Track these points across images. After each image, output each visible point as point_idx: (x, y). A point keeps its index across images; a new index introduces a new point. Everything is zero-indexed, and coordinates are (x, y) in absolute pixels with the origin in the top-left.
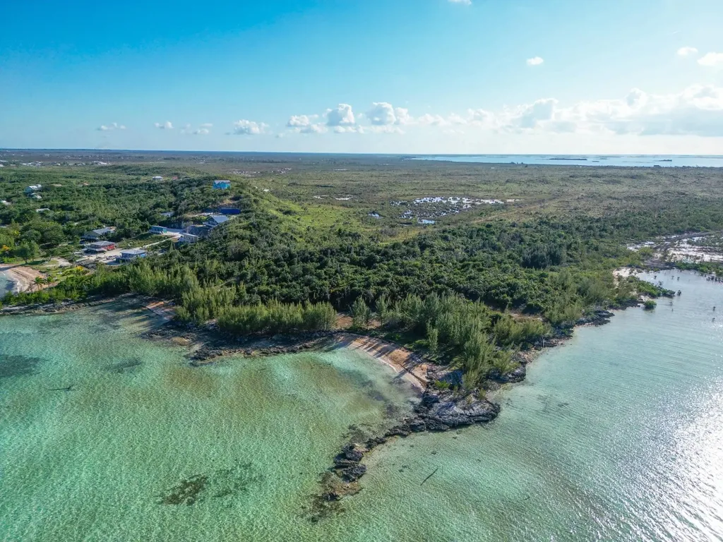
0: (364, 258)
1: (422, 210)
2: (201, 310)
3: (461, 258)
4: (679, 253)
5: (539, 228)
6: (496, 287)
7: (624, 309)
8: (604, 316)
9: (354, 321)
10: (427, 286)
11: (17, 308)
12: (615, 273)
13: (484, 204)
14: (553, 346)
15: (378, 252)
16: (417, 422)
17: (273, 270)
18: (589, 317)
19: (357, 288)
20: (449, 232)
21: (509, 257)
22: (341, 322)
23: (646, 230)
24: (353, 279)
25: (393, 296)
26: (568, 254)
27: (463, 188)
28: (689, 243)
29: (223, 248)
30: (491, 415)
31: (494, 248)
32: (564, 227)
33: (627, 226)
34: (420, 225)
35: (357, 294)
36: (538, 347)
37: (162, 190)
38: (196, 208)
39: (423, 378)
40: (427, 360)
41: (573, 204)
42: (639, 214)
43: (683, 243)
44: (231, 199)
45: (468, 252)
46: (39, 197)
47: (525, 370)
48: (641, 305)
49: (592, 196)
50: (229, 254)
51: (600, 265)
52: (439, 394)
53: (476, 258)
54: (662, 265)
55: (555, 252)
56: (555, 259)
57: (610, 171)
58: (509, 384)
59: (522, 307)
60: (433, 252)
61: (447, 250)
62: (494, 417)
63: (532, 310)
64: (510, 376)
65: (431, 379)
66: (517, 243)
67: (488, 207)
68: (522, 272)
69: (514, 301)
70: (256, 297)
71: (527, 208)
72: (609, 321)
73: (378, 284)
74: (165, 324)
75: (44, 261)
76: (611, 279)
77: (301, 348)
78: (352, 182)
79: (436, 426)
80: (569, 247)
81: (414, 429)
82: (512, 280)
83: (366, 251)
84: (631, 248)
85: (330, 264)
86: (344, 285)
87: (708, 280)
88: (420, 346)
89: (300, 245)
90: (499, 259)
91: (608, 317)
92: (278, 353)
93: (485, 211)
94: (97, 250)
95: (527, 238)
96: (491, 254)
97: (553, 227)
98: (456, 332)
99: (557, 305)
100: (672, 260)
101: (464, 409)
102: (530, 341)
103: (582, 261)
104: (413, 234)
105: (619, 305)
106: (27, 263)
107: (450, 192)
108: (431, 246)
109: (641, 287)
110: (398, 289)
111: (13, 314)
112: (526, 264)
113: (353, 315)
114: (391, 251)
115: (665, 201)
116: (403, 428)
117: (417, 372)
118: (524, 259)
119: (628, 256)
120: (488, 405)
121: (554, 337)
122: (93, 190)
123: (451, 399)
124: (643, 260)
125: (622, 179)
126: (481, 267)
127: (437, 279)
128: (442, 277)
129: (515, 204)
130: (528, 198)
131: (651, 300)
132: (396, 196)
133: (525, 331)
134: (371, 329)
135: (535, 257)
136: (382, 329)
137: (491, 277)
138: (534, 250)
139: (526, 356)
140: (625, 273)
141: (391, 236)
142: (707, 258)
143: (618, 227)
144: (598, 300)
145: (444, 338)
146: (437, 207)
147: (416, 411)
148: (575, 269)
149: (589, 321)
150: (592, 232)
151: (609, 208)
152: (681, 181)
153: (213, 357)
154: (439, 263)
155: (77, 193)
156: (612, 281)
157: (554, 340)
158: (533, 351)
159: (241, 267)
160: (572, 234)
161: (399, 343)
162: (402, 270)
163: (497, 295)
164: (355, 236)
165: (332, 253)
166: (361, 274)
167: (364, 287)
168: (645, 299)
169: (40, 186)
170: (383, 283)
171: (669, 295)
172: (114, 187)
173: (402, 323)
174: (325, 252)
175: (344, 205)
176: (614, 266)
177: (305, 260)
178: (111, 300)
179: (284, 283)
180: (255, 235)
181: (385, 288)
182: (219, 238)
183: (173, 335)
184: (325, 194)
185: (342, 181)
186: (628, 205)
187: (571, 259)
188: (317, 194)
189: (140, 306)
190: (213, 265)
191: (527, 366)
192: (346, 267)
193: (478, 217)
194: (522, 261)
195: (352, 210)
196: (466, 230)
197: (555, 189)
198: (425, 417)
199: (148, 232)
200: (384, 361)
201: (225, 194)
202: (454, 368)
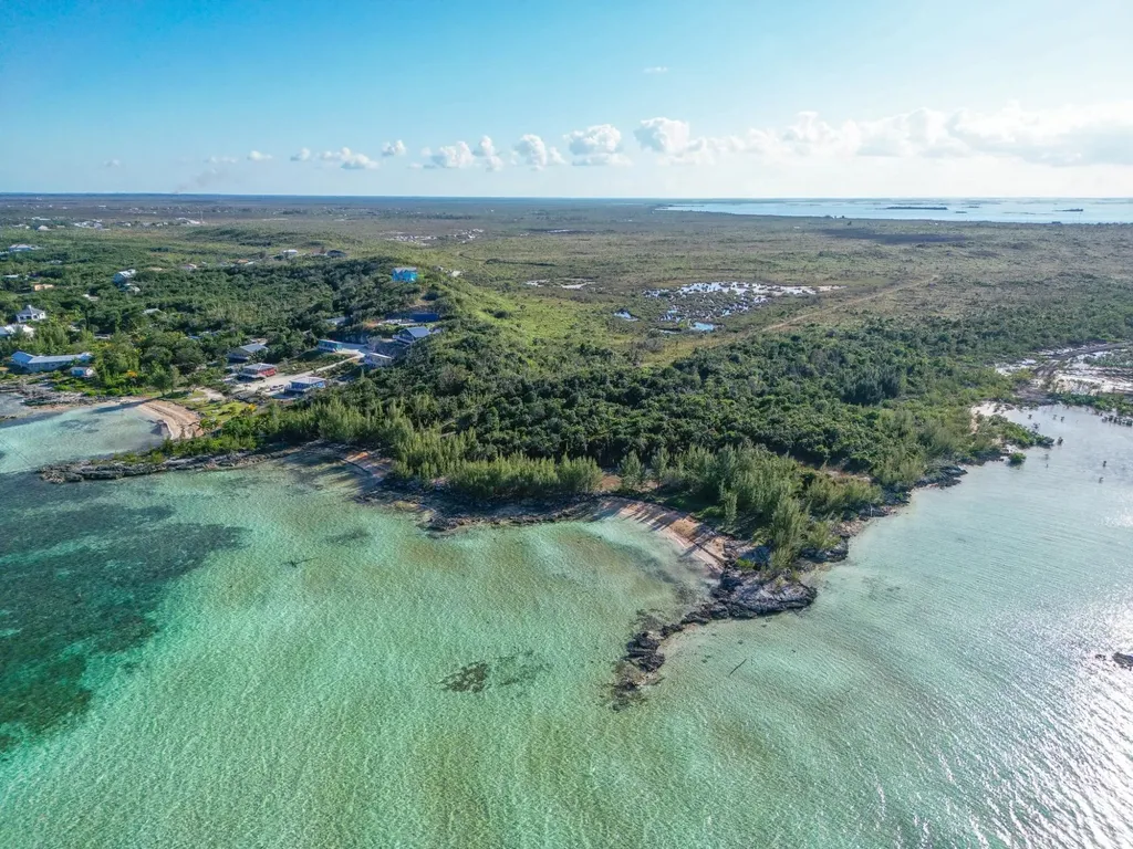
0: (625, 391)
1: (693, 305)
2: (426, 465)
3: (758, 389)
4: (1069, 378)
5: (868, 337)
6: (807, 435)
7: (980, 464)
8: (953, 474)
9: (623, 482)
10: (716, 433)
11: (183, 461)
12: (974, 410)
13: (785, 296)
14: (883, 515)
15: (643, 382)
16: (719, 607)
17: (505, 408)
18: (933, 476)
19: (622, 436)
20: (739, 349)
21: (826, 387)
22: (607, 482)
23: (1026, 341)
24: (616, 424)
25: (671, 448)
26: (909, 382)
27: (752, 266)
28: (1086, 361)
29: (431, 377)
30: (808, 599)
31: (805, 373)
32: (904, 337)
33: (998, 334)
34: (693, 333)
35: (623, 443)
36: (865, 517)
37: (311, 278)
38: (378, 313)
39: (720, 555)
40: (722, 534)
41: (921, 295)
42: (1019, 313)
43: (1078, 362)
44: (424, 298)
45: (767, 379)
46: (137, 290)
47: (847, 547)
48: (1005, 458)
49: (949, 280)
50: (442, 386)
51: (953, 399)
52: (741, 576)
53: (778, 389)
54: (1041, 398)
55: (890, 381)
56: (890, 390)
57: (984, 232)
58: (828, 564)
59: (844, 462)
60: (718, 382)
61: (738, 377)
62: (809, 603)
63: (856, 467)
64: (828, 553)
65: (730, 557)
66: (835, 364)
67: (792, 300)
68: (844, 409)
69: (831, 453)
70: (491, 448)
71: (850, 303)
72: (959, 482)
73: (650, 431)
74: (380, 484)
75: (185, 393)
76: (966, 420)
77: (560, 517)
78: (582, 256)
79: (741, 612)
80: (910, 370)
81: (715, 615)
82: (829, 424)
83: (627, 381)
84: (1001, 371)
85: (580, 400)
86: (604, 432)
87: (1104, 421)
88: (710, 515)
89: (532, 372)
90: (811, 391)
91: (958, 475)
92: (533, 522)
93: (787, 308)
94: (253, 376)
95: (851, 358)
96: (800, 383)
97: (889, 337)
98: (759, 497)
99: (890, 460)
100: (1057, 391)
101: (773, 593)
102: (854, 509)
103: (928, 392)
104: (684, 350)
105: (975, 459)
106: (164, 396)
107: (732, 274)
108: (716, 372)
109: (1008, 432)
110: (677, 437)
111: (180, 469)
112: (847, 399)
113: (623, 473)
114: (662, 381)
115: (1061, 289)
116: (703, 614)
117: (711, 547)
118: (846, 390)
119: (994, 384)
120: (802, 589)
121: (885, 503)
122: (210, 277)
123: (756, 582)
124: (1015, 390)
125: (999, 250)
126: (787, 404)
127: (727, 422)
128: (736, 420)
129: (833, 296)
130: (850, 283)
131: (1020, 451)
132: (650, 281)
133: (847, 496)
134: (645, 493)
135: (861, 388)
136: (659, 492)
137: (801, 419)
138: (860, 378)
139: (849, 528)
140: (987, 410)
141: (653, 352)
142: (1108, 386)
143: (985, 336)
144: (946, 451)
145: (744, 504)
146: (716, 301)
147: (716, 596)
148: (918, 404)
149: (932, 482)
150: (946, 345)
151: (975, 303)
152: (1090, 252)
153: (454, 526)
154: (728, 398)
155: (189, 284)
156: (968, 424)
157: (885, 508)
158: (857, 523)
159: (461, 405)
160: (915, 348)
161: (683, 511)
162: (680, 410)
163: (810, 445)
164: (605, 355)
165: (581, 384)
166: (625, 415)
167: (632, 434)
168: (1012, 449)
169: (133, 271)
170: (656, 430)
171: (1045, 443)
172: (239, 272)
173: (686, 485)
174: (570, 383)
175: (576, 297)
176: (973, 399)
177: (545, 395)
178: (296, 450)
179: (523, 428)
180: (472, 356)
181: (660, 436)
182: (423, 362)
183: (395, 499)
184: (544, 278)
185: (565, 254)
186: (1004, 296)
187: (912, 389)
188: (532, 279)
189: (338, 459)
190: (424, 401)
191: (852, 541)
192: (602, 406)
193: (777, 319)
194: (843, 392)
195: (589, 307)
196: (763, 345)
197: (895, 266)
198: (728, 602)
199: (315, 349)
200: (666, 533)
201: (416, 291)
202: (757, 544)
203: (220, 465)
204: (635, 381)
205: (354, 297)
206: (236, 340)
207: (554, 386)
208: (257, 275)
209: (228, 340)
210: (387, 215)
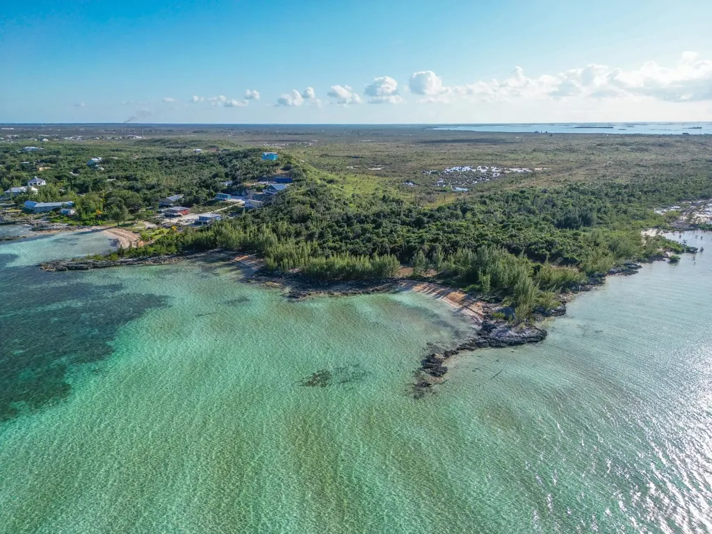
0: (413, 220)
1: (453, 178)
2: (286, 260)
3: (500, 220)
4: (703, 216)
5: (569, 193)
6: (535, 243)
7: (651, 262)
8: (633, 268)
9: (414, 270)
10: (474, 242)
11: (130, 260)
12: (643, 233)
13: (513, 173)
14: (588, 290)
15: (425, 214)
16: (481, 341)
17: (336, 230)
18: (619, 269)
19: (412, 244)
20: (487, 197)
21: (543, 219)
22: (407, 272)
23: (672, 196)
24: (408, 237)
25: (445, 250)
26: (598, 217)
27: (490, 157)
29: (288, 212)
30: (541, 337)
31: (530, 211)
32: (593, 193)
33: (655, 191)
34: (454, 192)
35: (414, 248)
36: (576, 291)
37: (211, 162)
38: (253, 178)
39: (480, 312)
40: (481, 300)
41: (601, 172)
42: (667, 180)
43: (708, 207)
44: (282, 169)
45: (505, 214)
46: (102, 169)
47: (565, 308)
48: (666, 259)
49: (620, 164)
50: (295, 216)
51: (628, 227)
52: (495, 323)
53: (513, 219)
54: (687, 227)
55: (586, 215)
56: (587, 222)
57: (637, 139)
58: (552, 317)
59: (559, 260)
60: (474, 215)
61: (486, 213)
62: (542, 339)
63: (567, 262)
64: (553, 311)
65: (487, 313)
66: (549, 206)
67: (517, 175)
68: (554, 230)
69: (551, 254)
70: (328, 251)
71: (555, 176)
72: (637, 272)
73: (431, 241)
74: (257, 272)
75: (133, 224)
76: (639, 238)
77: (373, 291)
78: (380, 153)
79: (497, 344)
80: (599, 210)
81: (479, 345)
82: (549, 238)
83: (414, 214)
84: (658, 212)
85: (384, 225)
86: (400, 241)
88: (473, 289)
89: (352, 210)
90: (535, 220)
91: (636, 268)
92: (356, 293)
93: (516, 179)
94: (175, 214)
95: (559, 203)
96: (528, 216)
97: (583, 193)
98: (505, 277)
99: (590, 258)
100: (697, 222)
101: (518, 333)
102: (569, 286)
103: (611, 223)
104: (450, 200)
105: (646, 259)
106: (119, 226)
107: (477, 161)
108: (472, 210)
109: (667, 244)
110: (449, 245)
112: (560, 225)
113: (414, 265)
114: (438, 214)
115: (692, 168)
116: (471, 345)
117: (474, 308)
118: (557, 220)
119: (655, 219)
120: (537, 331)
121: (588, 284)
122: (148, 162)
123: (506, 326)
124: (669, 222)
125: (650, 147)
126: (519, 227)
127: (482, 236)
128: (487, 235)
129: (544, 173)
130: (556, 166)
131: (676, 255)
132: (425, 165)
133: (564, 278)
134: (428, 278)
135: (568, 219)
136: (438, 277)
137: (530, 235)
138: (566, 213)
139: (565, 298)
140: (652, 233)
141: (429, 202)
143: (645, 193)
144: (628, 255)
145: (495, 283)
146: (468, 176)
147: (479, 334)
148: (605, 229)
149: (619, 272)
150: (621, 197)
151: (637, 176)
152: (710, 148)
153: (305, 296)
154: (481, 224)
155: (135, 166)
156: (640, 239)
157: (588, 286)
158: (570, 295)
159: (307, 228)
160: (601, 199)
161: (455, 287)
162: (450, 230)
163: (536, 250)
164: (399, 202)
165: (384, 216)
166: (414, 233)
167: (419, 243)
168: (670, 254)
169: (100, 158)
170: (435, 240)
171: (692, 251)
172: (166, 159)
173: (456, 272)
174: (378, 215)
175: (378, 174)
176: (642, 227)
177: (361, 222)
178: (202, 254)
179: (348, 241)
180: (314, 200)
181: (437, 244)
182: (282, 203)
183: (266, 281)
184: (357, 164)
185: (371, 151)
186: (655, 173)
187: (601, 221)
188: (349, 165)
189: (229, 260)
190: (284, 226)
191: (567, 305)
192: (399, 228)
193: (509, 185)
194: (556, 222)
195: (387, 179)
196: (501, 196)
197: (582, 157)
198: (487, 338)
199: (213, 199)
200: (445, 300)
201: (277, 165)
202: (504, 305)
203: (154, 262)
204: (420, 214)
205: (238, 170)
206: (164, 194)
207: (366, 217)
208: (177, 160)
209: (159, 194)
210: (258, 133)
